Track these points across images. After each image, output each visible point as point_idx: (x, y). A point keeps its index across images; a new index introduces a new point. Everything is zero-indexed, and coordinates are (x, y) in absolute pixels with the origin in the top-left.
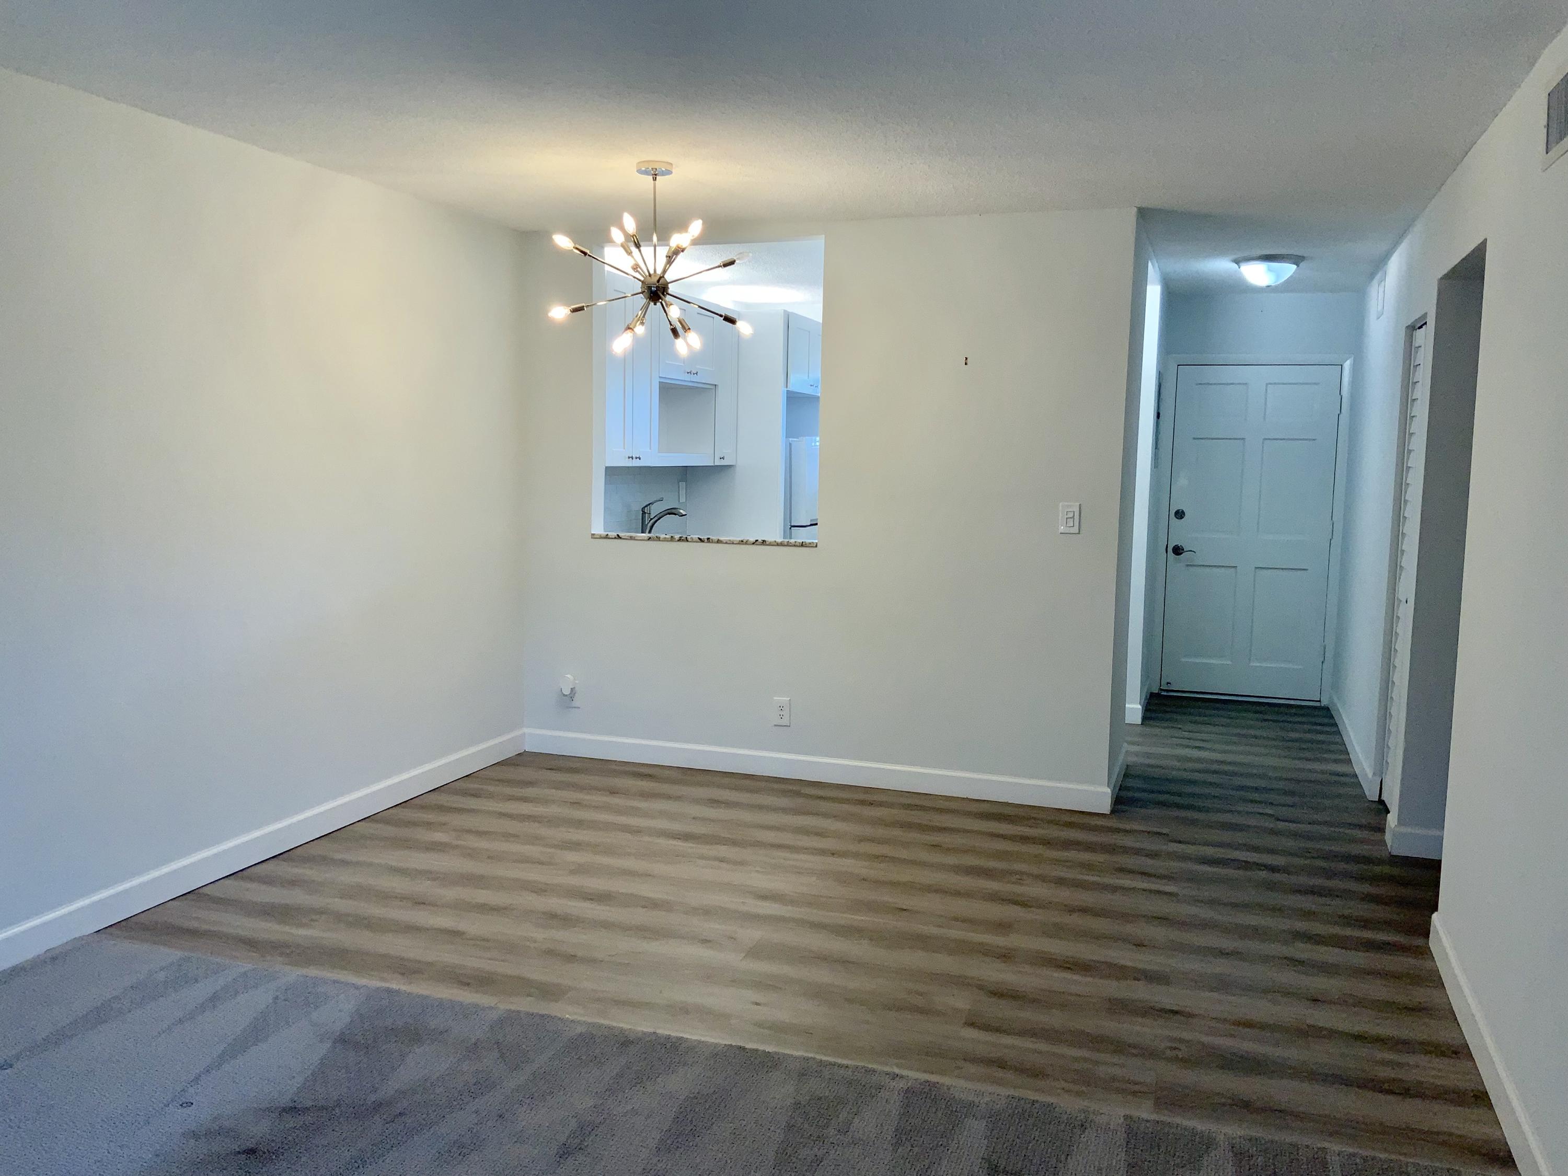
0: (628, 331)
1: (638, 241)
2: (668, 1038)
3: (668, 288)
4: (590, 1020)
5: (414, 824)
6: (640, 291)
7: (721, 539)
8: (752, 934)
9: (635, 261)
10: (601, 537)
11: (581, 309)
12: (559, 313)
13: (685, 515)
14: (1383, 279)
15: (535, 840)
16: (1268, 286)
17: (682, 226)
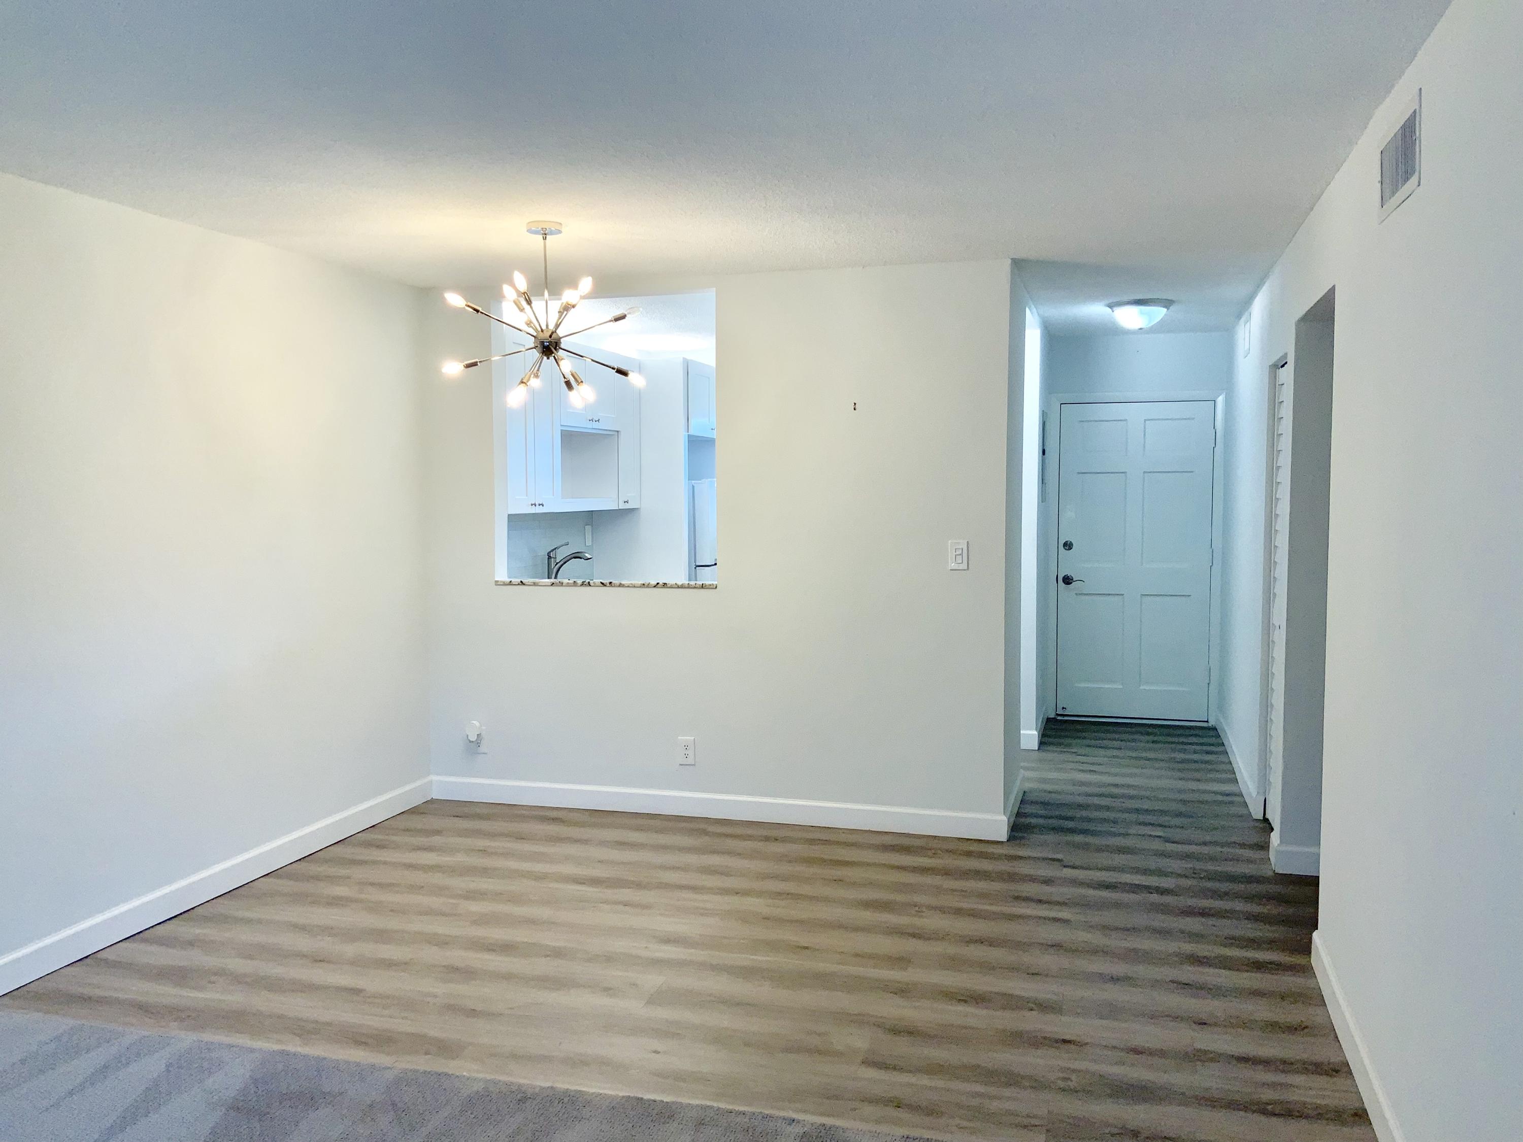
0: (522, 385)
1: (529, 298)
2: (566, 1092)
3: (561, 343)
4: (489, 1077)
5: (317, 878)
6: (533, 345)
7: (623, 582)
8: (654, 980)
9: (528, 317)
10: (505, 584)
11: (475, 364)
12: (453, 368)
13: (591, 558)
14: (1248, 320)
15: (439, 891)
16: (1141, 329)
17: (573, 283)
